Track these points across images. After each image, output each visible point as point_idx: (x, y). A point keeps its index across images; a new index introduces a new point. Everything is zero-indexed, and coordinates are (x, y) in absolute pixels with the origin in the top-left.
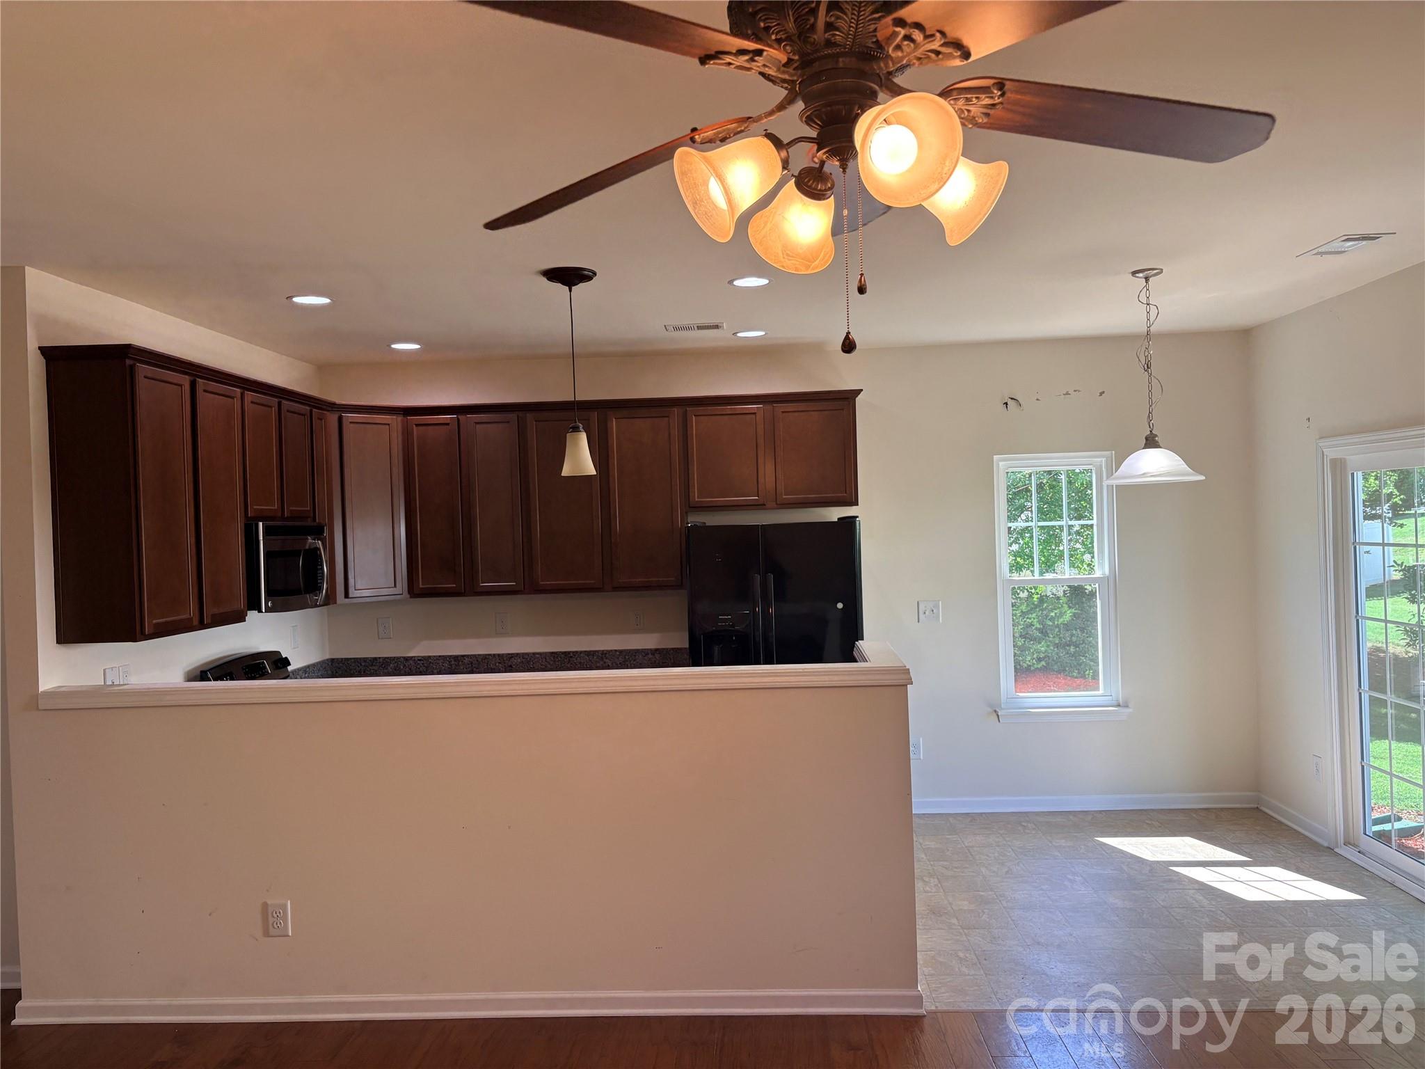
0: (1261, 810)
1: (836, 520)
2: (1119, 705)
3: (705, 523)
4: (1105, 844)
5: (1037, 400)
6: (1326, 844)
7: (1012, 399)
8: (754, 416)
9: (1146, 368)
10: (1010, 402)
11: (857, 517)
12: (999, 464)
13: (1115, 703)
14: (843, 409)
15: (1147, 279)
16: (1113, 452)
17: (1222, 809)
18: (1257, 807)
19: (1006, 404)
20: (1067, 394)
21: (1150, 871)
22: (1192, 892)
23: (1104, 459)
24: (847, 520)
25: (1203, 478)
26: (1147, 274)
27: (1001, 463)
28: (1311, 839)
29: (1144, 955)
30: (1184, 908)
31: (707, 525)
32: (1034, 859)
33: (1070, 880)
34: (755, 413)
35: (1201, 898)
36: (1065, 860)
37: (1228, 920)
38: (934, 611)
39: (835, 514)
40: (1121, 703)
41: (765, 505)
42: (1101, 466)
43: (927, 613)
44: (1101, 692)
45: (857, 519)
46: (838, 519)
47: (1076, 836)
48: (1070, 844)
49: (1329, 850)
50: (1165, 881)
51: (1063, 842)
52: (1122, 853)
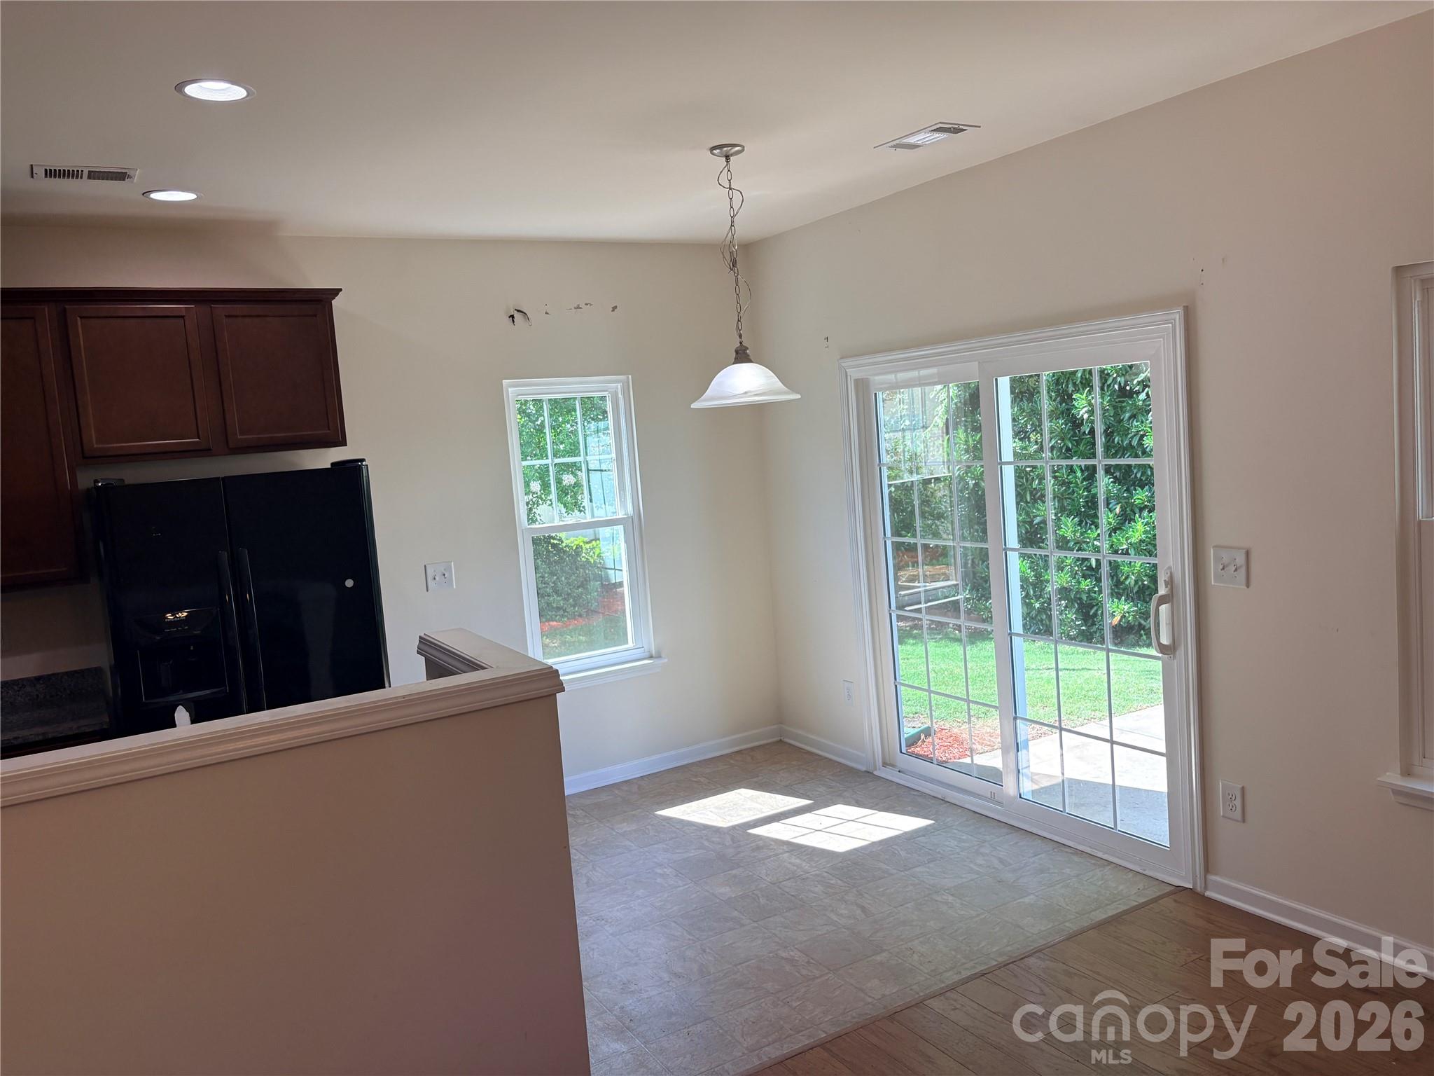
0: (786, 743)
1: (330, 467)
2: (651, 657)
3: (123, 480)
4: (668, 819)
5: (547, 313)
6: (864, 769)
7: (518, 311)
8: (181, 321)
9: (732, 266)
10: (517, 315)
11: (363, 460)
12: (508, 391)
13: (647, 654)
14: (315, 316)
15: (727, 158)
16: (630, 376)
17: (752, 749)
18: (781, 740)
19: (512, 317)
20: (578, 307)
21: (733, 839)
22: (786, 855)
23: (619, 386)
24: (348, 465)
25: (798, 396)
26: (726, 151)
27: (510, 390)
28: (847, 766)
29: (792, 953)
30: (790, 879)
31: (126, 483)
32: (607, 857)
33: (661, 875)
34: (183, 317)
35: (798, 861)
36: (642, 850)
37: (839, 882)
38: (446, 576)
39: (322, 459)
40: (654, 655)
41: (210, 450)
42: (616, 393)
43: (437, 578)
44: (630, 644)
45: (364, 463)
46: (332, 464)
47: (634, 815)
48: (634, 827)
49: (868, 774)
50: (753, 850)
51: (625, 827)
52: (694, 826)
